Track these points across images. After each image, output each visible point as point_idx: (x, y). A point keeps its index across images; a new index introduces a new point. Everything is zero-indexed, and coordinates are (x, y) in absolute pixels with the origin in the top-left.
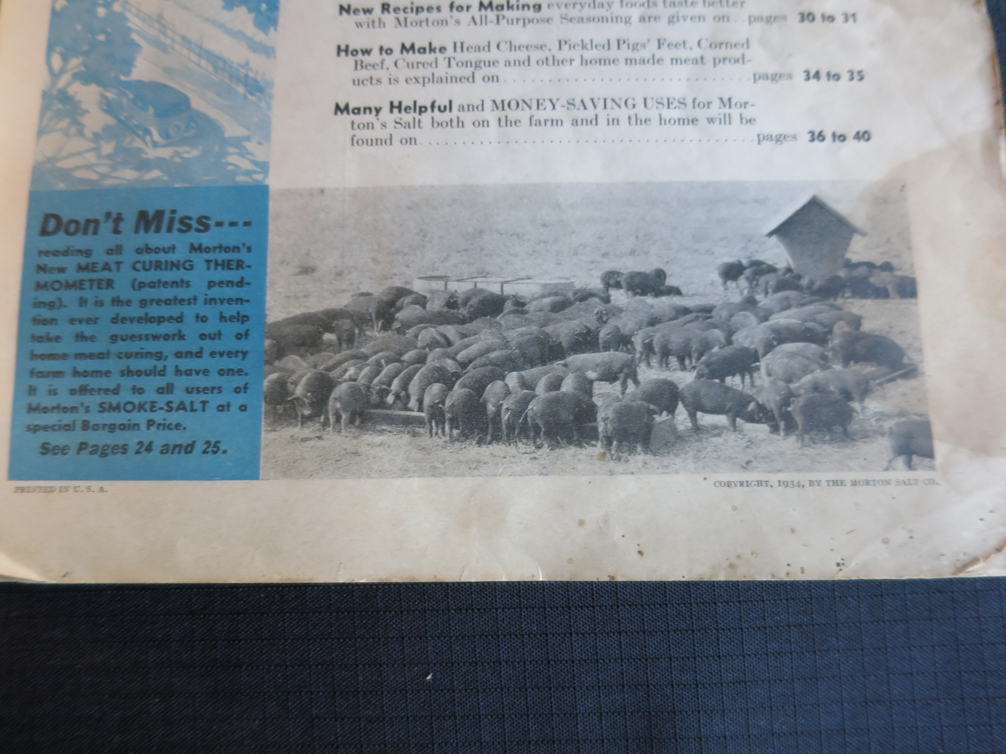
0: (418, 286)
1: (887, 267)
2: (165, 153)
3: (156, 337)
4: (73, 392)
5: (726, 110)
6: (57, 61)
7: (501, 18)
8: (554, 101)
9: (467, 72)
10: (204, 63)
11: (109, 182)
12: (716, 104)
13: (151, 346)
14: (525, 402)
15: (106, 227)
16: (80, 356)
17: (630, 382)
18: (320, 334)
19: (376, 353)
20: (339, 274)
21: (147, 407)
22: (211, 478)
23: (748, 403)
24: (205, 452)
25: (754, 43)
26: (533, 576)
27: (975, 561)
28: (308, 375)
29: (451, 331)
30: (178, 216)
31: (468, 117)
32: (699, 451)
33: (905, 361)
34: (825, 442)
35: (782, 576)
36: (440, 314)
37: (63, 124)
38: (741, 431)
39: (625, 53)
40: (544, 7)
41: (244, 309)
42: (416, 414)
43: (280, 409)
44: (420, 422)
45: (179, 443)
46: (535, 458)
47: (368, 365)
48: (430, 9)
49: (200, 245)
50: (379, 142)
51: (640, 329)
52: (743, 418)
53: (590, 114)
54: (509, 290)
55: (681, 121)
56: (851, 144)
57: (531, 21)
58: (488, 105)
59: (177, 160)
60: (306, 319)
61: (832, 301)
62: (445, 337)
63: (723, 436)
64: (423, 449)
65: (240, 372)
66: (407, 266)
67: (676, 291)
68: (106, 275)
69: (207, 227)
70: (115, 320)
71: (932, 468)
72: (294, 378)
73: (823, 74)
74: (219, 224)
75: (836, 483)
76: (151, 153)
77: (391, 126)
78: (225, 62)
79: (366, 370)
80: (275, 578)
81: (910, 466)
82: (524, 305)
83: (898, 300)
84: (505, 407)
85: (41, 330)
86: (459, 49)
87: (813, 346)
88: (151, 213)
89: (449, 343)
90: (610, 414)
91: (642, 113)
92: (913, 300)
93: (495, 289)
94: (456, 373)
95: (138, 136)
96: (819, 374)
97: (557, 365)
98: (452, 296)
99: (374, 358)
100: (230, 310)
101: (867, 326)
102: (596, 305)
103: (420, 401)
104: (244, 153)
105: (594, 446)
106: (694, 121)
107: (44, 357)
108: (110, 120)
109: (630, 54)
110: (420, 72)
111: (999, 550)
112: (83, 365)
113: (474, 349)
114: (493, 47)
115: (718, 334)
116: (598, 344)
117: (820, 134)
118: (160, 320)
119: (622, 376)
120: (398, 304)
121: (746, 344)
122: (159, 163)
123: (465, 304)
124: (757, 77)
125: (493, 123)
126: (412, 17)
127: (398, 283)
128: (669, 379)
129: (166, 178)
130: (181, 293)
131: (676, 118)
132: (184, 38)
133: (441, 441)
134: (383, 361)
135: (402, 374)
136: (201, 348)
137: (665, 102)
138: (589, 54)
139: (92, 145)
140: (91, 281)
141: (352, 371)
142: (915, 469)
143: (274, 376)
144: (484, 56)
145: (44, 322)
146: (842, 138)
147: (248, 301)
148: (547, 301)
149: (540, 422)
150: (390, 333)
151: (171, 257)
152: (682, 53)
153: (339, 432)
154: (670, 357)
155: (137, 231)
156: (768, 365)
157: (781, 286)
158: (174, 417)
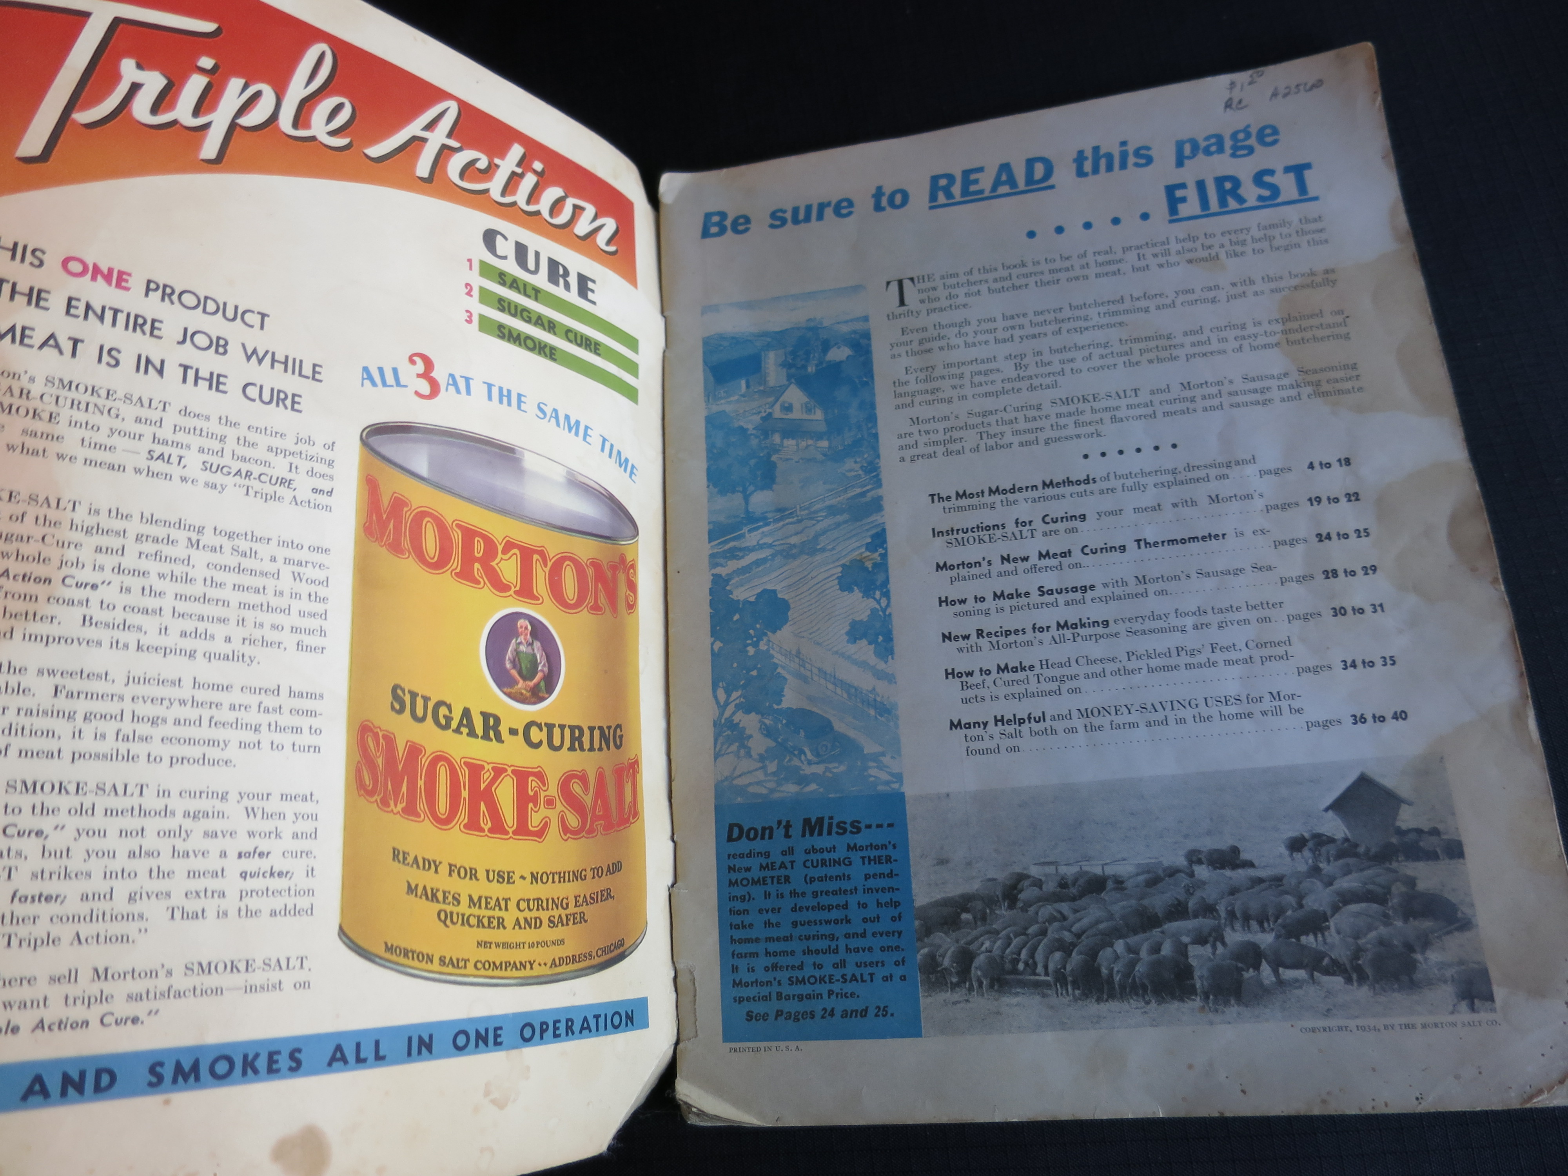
0: (1035, 871)
1: (1435, 832)
2: (819, 769)
3: (828, 922)
4: (767, 969)
5: (1277, 703)
6: (722, 695)
7: (1076, 635)
8: (1129, 706)
9: (1054, 686)
10: (839, 691)
11: (776, 795)
12: (1268, 697)
13: (825, 929)
14: (1132, 964)
15: (779, 833)
16: (769, 939)
17: (1219, 944)
18: (959, 914)
19: (1005, 928)
20: (969, 864)
21: (827, 979)
22: (883, 1037)
23: (1323, 958)
24: (877, 1015)
25: (1294, 640)
26: (1154, 1113)
27: (1540, 1092)
28: (952, 949)
29: (1065, 907)
30: (835, 822)
31: (1059, 725)
32: (1284, 1002)
33: (1459, 915)
34: (1394, 991)
35: (1368, 1110)
36: (1054, 893)
37: (734, 747)
38: (1319, 983)
39: (1184, 659)
40: (1111, 623)
41: (896, 896)
42: (1043, 978)
43: (933, 978)
44: (1047, 985)
45: (855, 1008)
46: (1146, 1012)
47: (1000, 938)
48: (1016, 632)
49: (855, 845)
50: (989, 751)
51: (1222, 898)
52: (1319, 972)
53: (1160, 716)
54: (1110, 871)
55: (1239, 716)
56: (1391, 723)
57: (1101, 636)
58: (1075, 714)
59: (829, 774)
60: (946, 902)
61: (1387, 865)
62: (1061, 913)
63: (1304, 988)
64: (1052, 1007)
65: (897, 948)
66: (1023, 855)
67: (1250, 864)
68: (783, 872)
69: (859, 830)
70: (794, 909)
71: (1493, 1010)
72: (941, 951)
73: (1359, 663)
74: (869, 827)
75: (1407, 1026)
76: (808, 770)
77: (997, 736)
78: (856, 690)
79: (999, 943)
80: (944, 1119)
81: (1472, 1009)
82: (1122, 882)
83: (1447, 861)
84: (1116, 969)
85: (737, 920)
86: (1045, 667)
87: (1375, 906)
88: (813, 821)
89: (1064, 918)
90: (1205, 973)
91: (1204, 711)
92: (1461, 861)
93: (1098, 871)
94: (1072, 942)
95: (795, 755)
96: (1383, 930)
97: (1156, 932)
98: (1063, 879)
99: (1004, 932)
100: (885, 898)
101: (1421, 886)
102: (1182, 877)
103: (1046, 967)
104: (881, 767)
105: (1194, 1000)
106: (1249, 715)
107: (740, 941)
108: (771, 743)
109: (1189, 660)
110: (1016, 689)
111: (1561, 1082)
112: (772, 947)
113: (1085, 922)
114: (1073, 662)
115: (1290, 899)
116: (1188, 913)
117: (1362, 716)
118: (830, 908)
119: (1211, 939)
120: (1019, 886)
121: (1316, 907)
122: (814, 777)
123: (1074, 884)
124: (1300, 671)
125: (1081, 729)
126: (1003, 640)
127: (1018, 869)
128: (1252, 940)
129: (821, 790)
130: (845, 885)
131: (1234, 712)
132: (820, 670)
133: (1066, 1000)
134: (1011, 935)
135: (1028, 945)
136: (865, 930)
137: (1223, 700)
138: (1154, 663)
139: (760, 765)
140: (772, 878)
141: (987, 944)
142: (1478, 1012)
143: (925, 951)
144: (1066, 671)
145: (739, 913)
146: (1382, 719)
147: (898, 889)
148: (1141, 878)
149: (1146, 982)
150: (1015, 911)
151: (834, 856)
152: (1233, 655)
153: (983, 995)
154: (1251, 922)
155: (804, 835)
156: (1336, 924)
157: (1340, 855)
158: (849, 988)
